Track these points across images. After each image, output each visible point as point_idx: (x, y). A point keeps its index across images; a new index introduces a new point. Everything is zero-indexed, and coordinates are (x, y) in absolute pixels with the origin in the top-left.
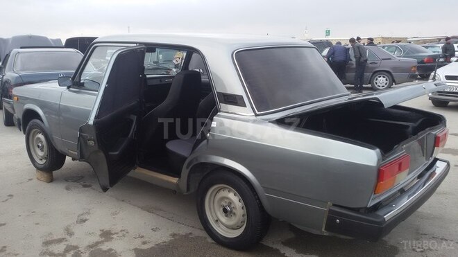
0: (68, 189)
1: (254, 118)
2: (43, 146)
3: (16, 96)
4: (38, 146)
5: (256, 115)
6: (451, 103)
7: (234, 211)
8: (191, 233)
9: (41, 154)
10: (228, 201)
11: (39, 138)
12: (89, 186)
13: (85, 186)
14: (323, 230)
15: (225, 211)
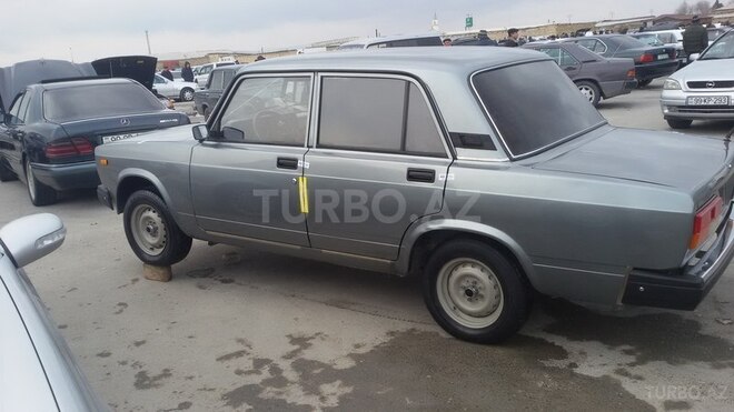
0: (201, 287)
1: (509, 164)
2: (156, 229)
3: (104, 158)
4: (148, 230)
5: (512, 160)
6: (694, 122)
7: (481, 292)
8: (413, 329)
9: (152, 240)
10: (471, 280)
11: (148, 218)
12: (231, 281)
13: (224, 281)
14: (619, 303)
15: (469, 293)
